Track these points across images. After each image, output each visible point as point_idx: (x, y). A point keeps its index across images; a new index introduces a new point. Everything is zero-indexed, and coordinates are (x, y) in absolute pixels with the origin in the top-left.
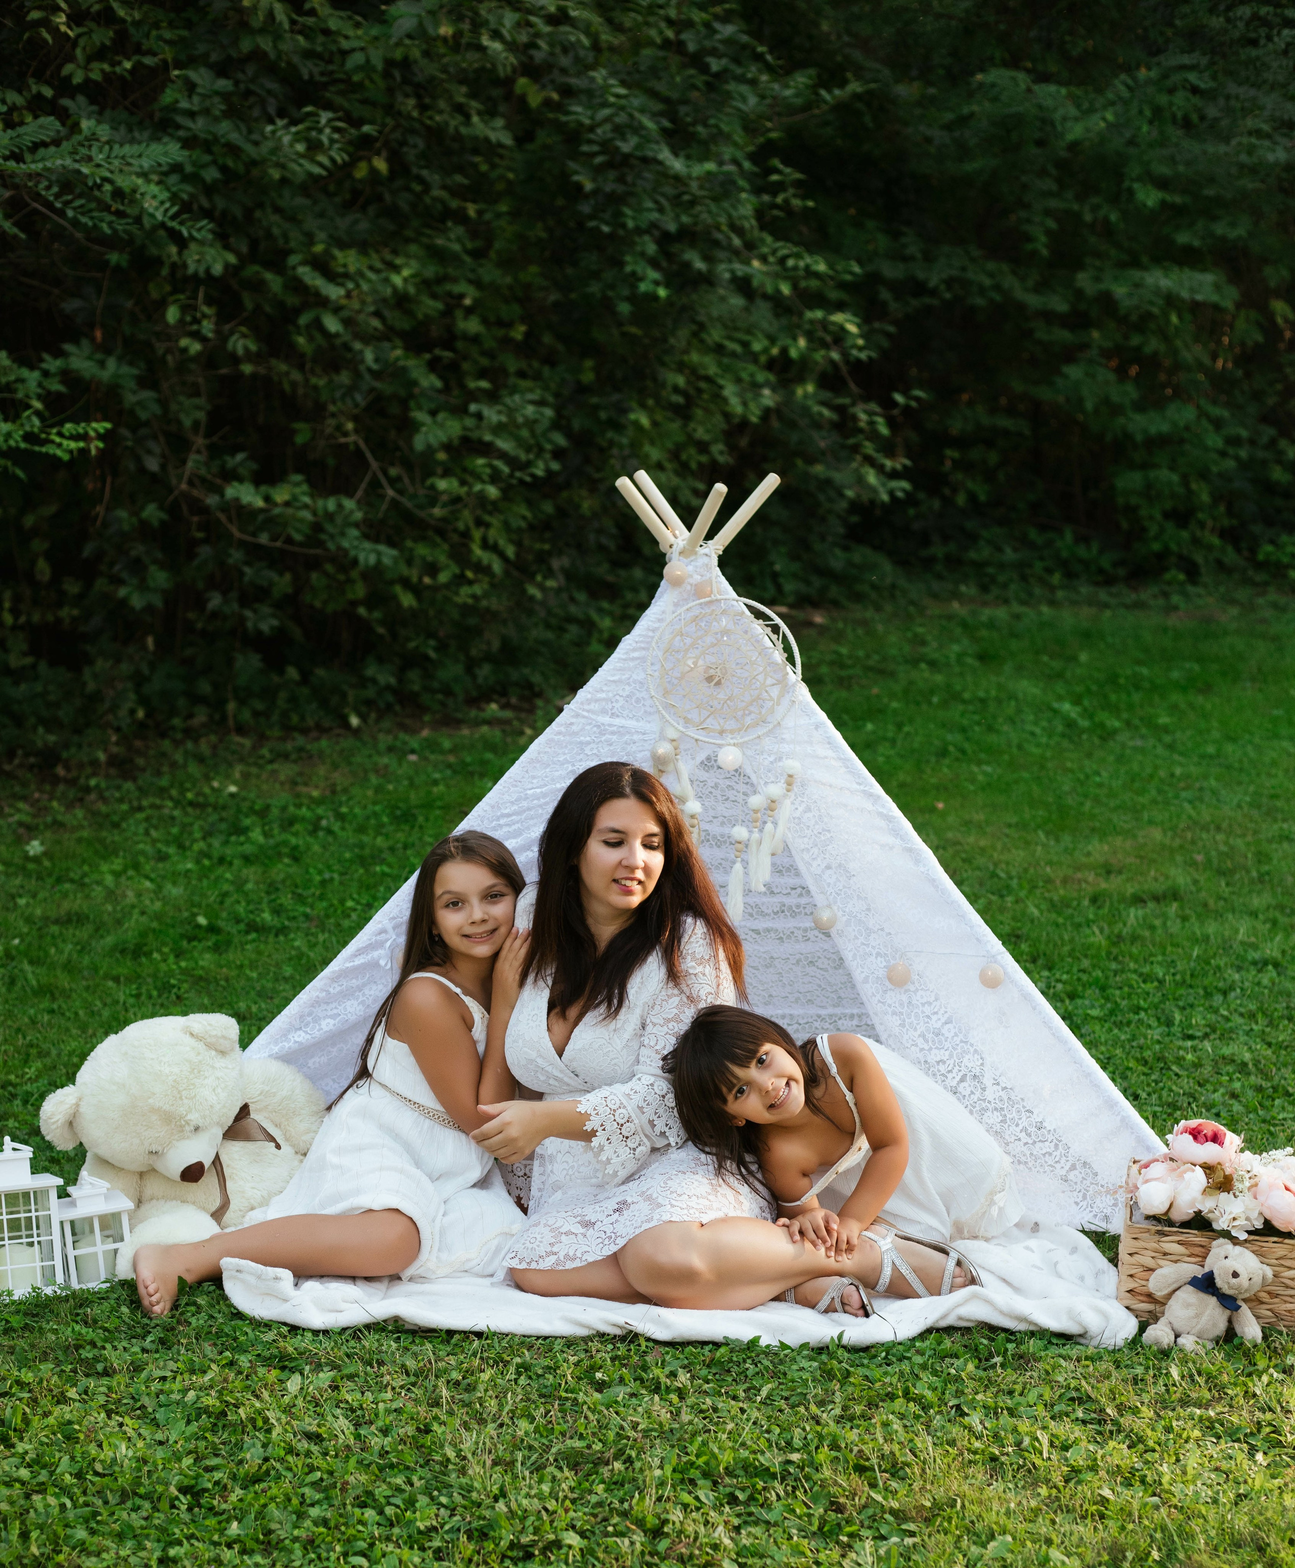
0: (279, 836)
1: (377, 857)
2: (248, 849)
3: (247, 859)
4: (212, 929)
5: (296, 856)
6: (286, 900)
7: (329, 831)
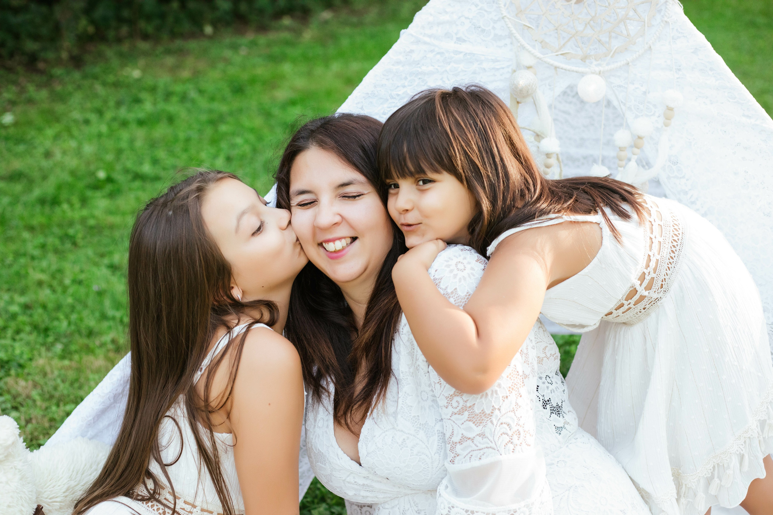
0: (161, 105)
1: (221, 119)
2: (141, 115)
3: (141, 123)
4: (109, 180)
5: (171, 119)
6: (161, 154)
7: (193, 101)
